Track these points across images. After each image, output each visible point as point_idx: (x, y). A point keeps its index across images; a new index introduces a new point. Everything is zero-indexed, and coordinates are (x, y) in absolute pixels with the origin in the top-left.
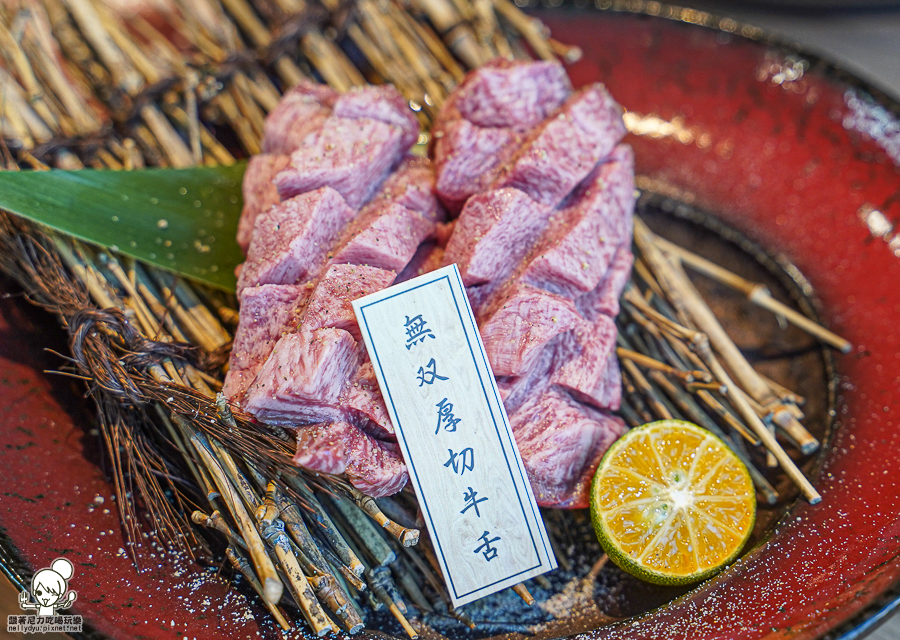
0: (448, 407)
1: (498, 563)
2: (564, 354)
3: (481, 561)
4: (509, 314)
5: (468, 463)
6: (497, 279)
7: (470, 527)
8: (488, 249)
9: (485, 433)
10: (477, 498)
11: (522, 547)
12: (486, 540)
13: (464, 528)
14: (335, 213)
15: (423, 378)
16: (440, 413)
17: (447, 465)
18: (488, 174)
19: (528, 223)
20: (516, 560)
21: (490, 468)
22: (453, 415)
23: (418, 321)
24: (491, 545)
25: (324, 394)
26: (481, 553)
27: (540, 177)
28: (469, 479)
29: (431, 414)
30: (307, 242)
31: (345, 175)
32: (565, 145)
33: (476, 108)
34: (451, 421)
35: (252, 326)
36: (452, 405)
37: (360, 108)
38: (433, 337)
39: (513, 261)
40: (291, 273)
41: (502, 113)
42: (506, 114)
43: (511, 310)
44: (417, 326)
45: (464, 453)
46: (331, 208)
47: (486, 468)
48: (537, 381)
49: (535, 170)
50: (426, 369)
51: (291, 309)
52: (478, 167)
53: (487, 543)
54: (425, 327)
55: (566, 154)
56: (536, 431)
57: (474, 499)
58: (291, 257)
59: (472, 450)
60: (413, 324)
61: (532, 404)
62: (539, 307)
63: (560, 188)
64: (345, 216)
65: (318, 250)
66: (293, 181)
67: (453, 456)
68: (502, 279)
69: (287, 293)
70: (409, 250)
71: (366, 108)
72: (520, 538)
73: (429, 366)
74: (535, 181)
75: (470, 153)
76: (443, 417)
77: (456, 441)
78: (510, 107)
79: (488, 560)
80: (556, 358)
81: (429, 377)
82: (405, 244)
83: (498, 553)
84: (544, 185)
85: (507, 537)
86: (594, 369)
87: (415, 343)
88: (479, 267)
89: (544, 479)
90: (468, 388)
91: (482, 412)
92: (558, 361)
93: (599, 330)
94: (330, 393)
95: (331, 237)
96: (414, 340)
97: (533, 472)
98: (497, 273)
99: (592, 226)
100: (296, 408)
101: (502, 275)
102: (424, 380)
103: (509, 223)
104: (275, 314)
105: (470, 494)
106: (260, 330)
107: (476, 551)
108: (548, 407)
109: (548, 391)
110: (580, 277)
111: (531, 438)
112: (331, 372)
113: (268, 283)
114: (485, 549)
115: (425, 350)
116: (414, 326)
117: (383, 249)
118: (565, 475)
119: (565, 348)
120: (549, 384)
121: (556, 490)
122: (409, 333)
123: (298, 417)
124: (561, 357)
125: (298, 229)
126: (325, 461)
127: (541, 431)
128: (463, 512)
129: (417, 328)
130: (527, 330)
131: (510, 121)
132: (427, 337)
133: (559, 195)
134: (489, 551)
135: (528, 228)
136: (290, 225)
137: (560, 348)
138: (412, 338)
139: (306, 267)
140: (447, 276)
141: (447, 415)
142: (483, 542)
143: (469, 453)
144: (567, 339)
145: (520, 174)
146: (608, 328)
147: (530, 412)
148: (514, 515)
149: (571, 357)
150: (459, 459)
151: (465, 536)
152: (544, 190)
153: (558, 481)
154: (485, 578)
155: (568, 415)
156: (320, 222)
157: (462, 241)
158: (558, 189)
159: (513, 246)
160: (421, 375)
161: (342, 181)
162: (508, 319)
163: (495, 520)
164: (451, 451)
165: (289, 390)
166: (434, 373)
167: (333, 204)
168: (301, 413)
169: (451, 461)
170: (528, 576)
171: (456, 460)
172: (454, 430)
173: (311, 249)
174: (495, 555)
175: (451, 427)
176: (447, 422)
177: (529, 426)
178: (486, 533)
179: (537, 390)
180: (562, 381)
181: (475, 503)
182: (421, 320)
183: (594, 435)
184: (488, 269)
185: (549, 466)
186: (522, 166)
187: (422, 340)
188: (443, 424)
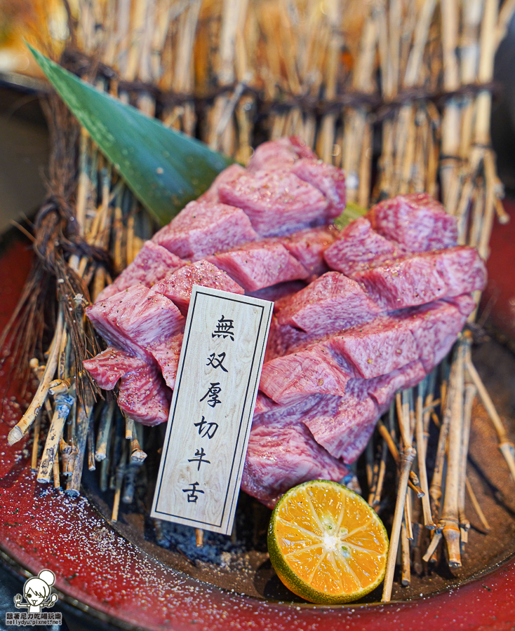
0: (218, 389)
1: (194, 507)
2: (323, 407)
3: (184, 499)
4: (295, 361)
5: (210, 433)
6: (312, 334)
7: (189, 473)
8: (315, 311)
9: (232, 421)
10: (203, 458)
11: (215, 508)
12: (194, 488)
13: (185, 471)
14: (239, 230)
15: (211, 361)
16: (210, 390)
17: (196, 425)
18: (361, 264)
19: (356, 310)
20: (206, 513)
21: (222, 445)
22: (217, 396)
23: (228, 324)
24: (196, 493)
25: (136, 336)
26: (186, 494)
27: (385, 286)
28: (204, 443)
29: (203, 387)
30: (203, 236)
31: (262, 210)
32: (416, 278)
33: (386, 217)
34: (214, 399)
35: (139, 266)
36: (220, 390)
37: (311, 174)
38: (233, 339)
39: (330, 328)
40: (184, 249)
41: (398, 231)
42: (400, 233)
43: (298, 359)
44: (226, 326)
45: (211, 424)
46: (237, 224)
47: (220, 443)
48: (294, 414)
49: (383, 280)
50: (216, 357)
51: (168, 271)
52: (357, 256)
53: (194, 490)
54: (231, 330)
55: (412, 283)
56: (269, 444)
57: (201, 457)
58: (186, 239)
59: (217, 426)
60: (224, 323)
61: (280, 426)
62: (316, 368)
63: (395, 302)
64: (247, 234)
65: (210, 245)
66: (228, 194)
67: (203, 422)
68: (316, 335)
69: (171, 258)
70: (268, 281)
71: (315, 176)
72: (216, 501)
73: (220, 356)
74: (381, 287)
75: (358, 243)
76: (210, 394)
77: (210, 414)
78: (405, 231)
79: (189, 501)
80: (316, 407)
81: (216, 363)
82: (269, 275)
83: (197, 501)
84: (385, 293)
85: (209, 495)
86: (334, 430)
87: (219, 336)
88: (302, 319)
89: (255, 476)
90: (237, 386)
91: (237, 407)
92: (315, 410)
93: (358, 407)
94: (142, 338)
95: (227, 242)
96: (219, 334)
97: (250, 465)
98: (314, 330)
99: (397, 339)
100: (116, 333)
101: (317, 333)
102: (211, 363)
103: (340, 304)
104: (156, 268)
105: (200, 452)
106: (142, 272)
107: (185, 491)
108: (287, 434)
109: (296, 424)
110: (362, 366)
111: (264, 446)
112: (150, 325)
113: (164, 246)
114: (190, 493)
115: (223, 344)
116: (224, 325)
117: (246, 269)
118: (273, 484)
119: (327, 405)
120: (299, 421)
121: (261, 489)
122: (219, 327)
123: (115, 339)
124: (319, 408)
125: (204, 224)
126: (100, 376)
127: (273, 446)
128: (190, 461)
129: (225, 327)
130: (299, 378)
131: (400, 239)
132: (229, 338)
133: (392, 306)
134: (192, 496)
135: (354, 314)
136: (202, 219)
137: (323, 403)
138: (219, 332)
139: (194, 251)
140: (263, 307)
141: (214, 393)
142: (192, 487)
143: (214, 426)
144: (332, 401)
145: (374, 276)
146: (366, 410)
147: (274, 430)
148: (221, 484)
149: (325, 413)
150: (206, 426)
151: (183, 476)
152: (384, 296)
153: (265, 484)
154: (180, 511)
155: (297, 448)
156: (223, 228)
157: (305, 296)
158: (393, 302)
159: (335, 319)
160: (211, 358)
161: (259, 212)
162: (293, 364)
163: (207, 479)
164: (203, 418)
165: (115, 320)
166: (220, 363)
167: (239, 222)
168: (117, 338)
169: (200, 424)
170: (208, 528)
171: (203, 425)
172: (213, 406)
173: (205, 242)
174: (195, 501)
175: (212, 403)
176: (211, 398)
177: (269, 438)
178: (197, 484)
179: (288, 419)
180: (307, 424)
181: (200, 460)
182: (231, 324)
183: (310, 470)
184: (308, 323)
185: (264, 471)
186: (377, 273)
187: (224, 337)
188: (208, 398)
